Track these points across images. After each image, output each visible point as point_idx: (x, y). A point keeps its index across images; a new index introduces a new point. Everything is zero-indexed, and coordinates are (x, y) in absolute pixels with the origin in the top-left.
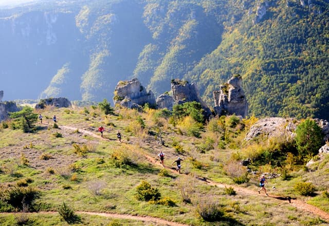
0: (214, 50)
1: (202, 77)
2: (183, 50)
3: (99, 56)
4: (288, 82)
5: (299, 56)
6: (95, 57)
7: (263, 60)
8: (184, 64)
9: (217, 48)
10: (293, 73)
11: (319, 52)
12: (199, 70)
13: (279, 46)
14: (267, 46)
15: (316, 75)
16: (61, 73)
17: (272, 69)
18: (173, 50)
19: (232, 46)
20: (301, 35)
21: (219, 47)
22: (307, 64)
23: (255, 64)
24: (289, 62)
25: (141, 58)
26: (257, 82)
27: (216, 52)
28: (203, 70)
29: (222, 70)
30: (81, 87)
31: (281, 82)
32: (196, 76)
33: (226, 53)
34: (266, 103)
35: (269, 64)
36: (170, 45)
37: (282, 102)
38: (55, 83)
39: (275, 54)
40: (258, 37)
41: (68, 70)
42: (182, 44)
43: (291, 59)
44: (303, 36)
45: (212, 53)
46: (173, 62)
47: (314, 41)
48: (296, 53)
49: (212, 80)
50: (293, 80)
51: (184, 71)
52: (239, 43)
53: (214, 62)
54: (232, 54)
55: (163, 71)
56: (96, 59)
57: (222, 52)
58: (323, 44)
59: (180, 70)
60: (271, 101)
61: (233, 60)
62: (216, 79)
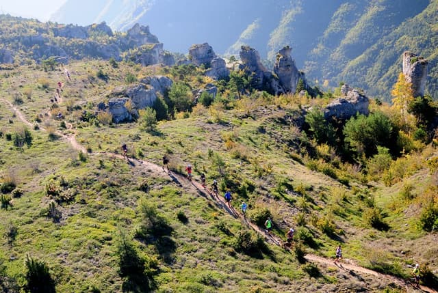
0: (417, 14)
1: (397, 43)
2: (382, 12)
3: (290, 13)
6: (287, 13)
8: (381, 28)
9: (421, 12)
12: (395, 36)
16: (251, 27)
18: (372, 11)
21: (425, 11)
25: (336, 18)
27: (420, 16)
28: (400, 36)
29: (421, 37)
30: (268, 44)
32: (391, 42)
33: (431, 18)
36: (369, 6)
38: (243, 38)
41: (258, 26)
42: (383, 5)
45: (415, 18)
46: (370, 24)
49: (407, 48)
51: (379, 35)
53: (414, 28)
55: (356, 33)
56: (288, 16)
57: (426, 17)
59: (375, 35)
61: (435, 27)
62: (412, 46)
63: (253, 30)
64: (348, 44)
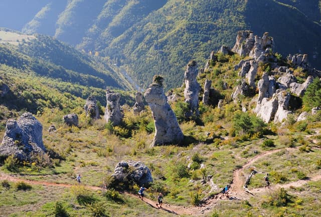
0: (159, 8)
1: (145, 28)
2: (137, 5)
4: (201, 41)
5: (215, 22)
7: (189, 21)
8: (136, 16)
9: (162, 7)
10: (207, 34)
11: (230, 21)
12: (144, 22)
13: (203, 12)
14: (196, 11)
15: (222, 38)
16: (44, 9)
17: (193, 29)
18: (130, 4)
19: (172, 7)
20: (221, 6)
21: (164, 6)
22: (219, 29)
23: (182, 24)
24: (206, 26)
25: (106, 7)
26: (180, 37)
27: (161, 10)
28: (147, 23)
29: (159, 24)
30: (57, 23)
31: (196, 40)
32: (141, 26)
33: (167, 12)
34: (181, 54)
35: (192, 25)
37: (193, 55)
38: (38, 18)
39: (199, 18)
40: (192, 3)
41: (49, 9)
43: (208, 23)
44: (223, 6)
45: (158, 11)
46: (128, 13)
47: (229, 12)
48: (214, 19)
49: (150, 31)
50: (205, 40)
51: (134, 21)
52: (177, 6)
53: (156, 17)
54: (170, 13)
55: (119, 19)
56: (72, 3)
57: (164, 11)
58: (234, 15)
59: (132, 20)
60: (186, 53)
61: (169, 18)
62: (154, 30)
63: (46, 12)
64: (114, 26)
